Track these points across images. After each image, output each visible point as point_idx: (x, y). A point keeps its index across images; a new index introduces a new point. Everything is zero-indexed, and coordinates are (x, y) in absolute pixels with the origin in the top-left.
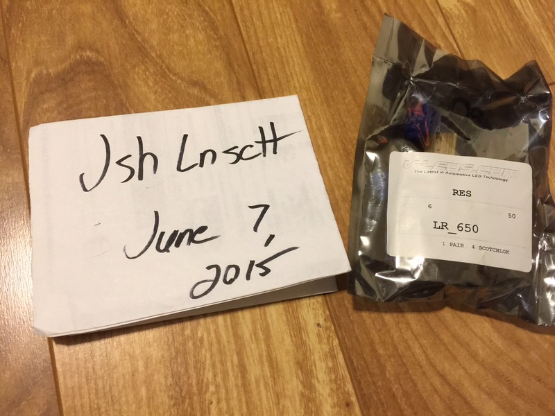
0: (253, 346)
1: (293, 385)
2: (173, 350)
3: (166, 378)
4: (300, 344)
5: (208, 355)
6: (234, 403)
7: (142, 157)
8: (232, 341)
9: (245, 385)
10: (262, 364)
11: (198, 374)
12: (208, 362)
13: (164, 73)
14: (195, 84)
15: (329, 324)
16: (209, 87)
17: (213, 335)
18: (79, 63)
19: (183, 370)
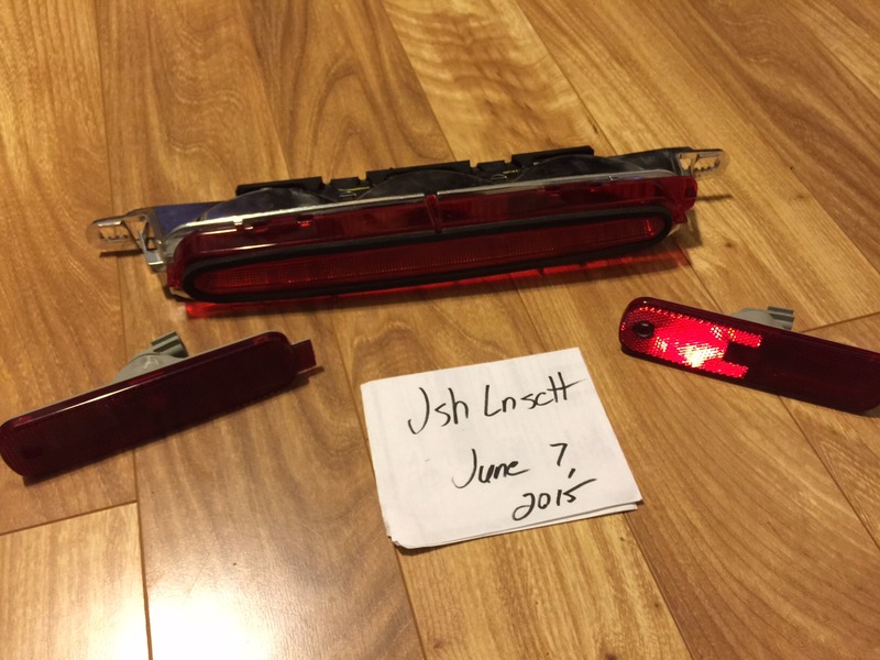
0: (567, 557)
1: (606, 589)
2: (498, 560)
3: (495, 582)
4: (608, 555)
5: (529, 564)
6: (557, 604)
7: (455, 405)
8: (547, 551)
9: (564, 588)
10: (576, 571)
11: (522, 579)
12: (529, 569)
13: (462, 336)
14: (489, 343)
15: (631, 538)
16: (501, 345)
17: (530, 547)
18: (391, 331)
19: (508, 576)
